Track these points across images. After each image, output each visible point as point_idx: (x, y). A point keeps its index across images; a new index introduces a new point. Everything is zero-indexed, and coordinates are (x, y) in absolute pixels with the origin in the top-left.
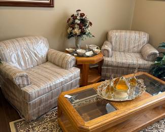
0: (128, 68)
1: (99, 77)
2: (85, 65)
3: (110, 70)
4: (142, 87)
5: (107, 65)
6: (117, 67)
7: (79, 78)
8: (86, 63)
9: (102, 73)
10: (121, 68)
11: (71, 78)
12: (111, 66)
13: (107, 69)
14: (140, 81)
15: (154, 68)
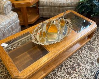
0: (60, 6)
1: (38, 16)
2: (23, 8)
3: (46, 9)
4: (70, 26)
5: (43, 6)
6: (51, 6)
7: (18, 21)
8: (23, 6)
9: (40, 13)
10: (54, 7)
11: (9, 23)
12: (46, 6)
13: (43, 9)
14: (68, 20)
15: (79, 6)
